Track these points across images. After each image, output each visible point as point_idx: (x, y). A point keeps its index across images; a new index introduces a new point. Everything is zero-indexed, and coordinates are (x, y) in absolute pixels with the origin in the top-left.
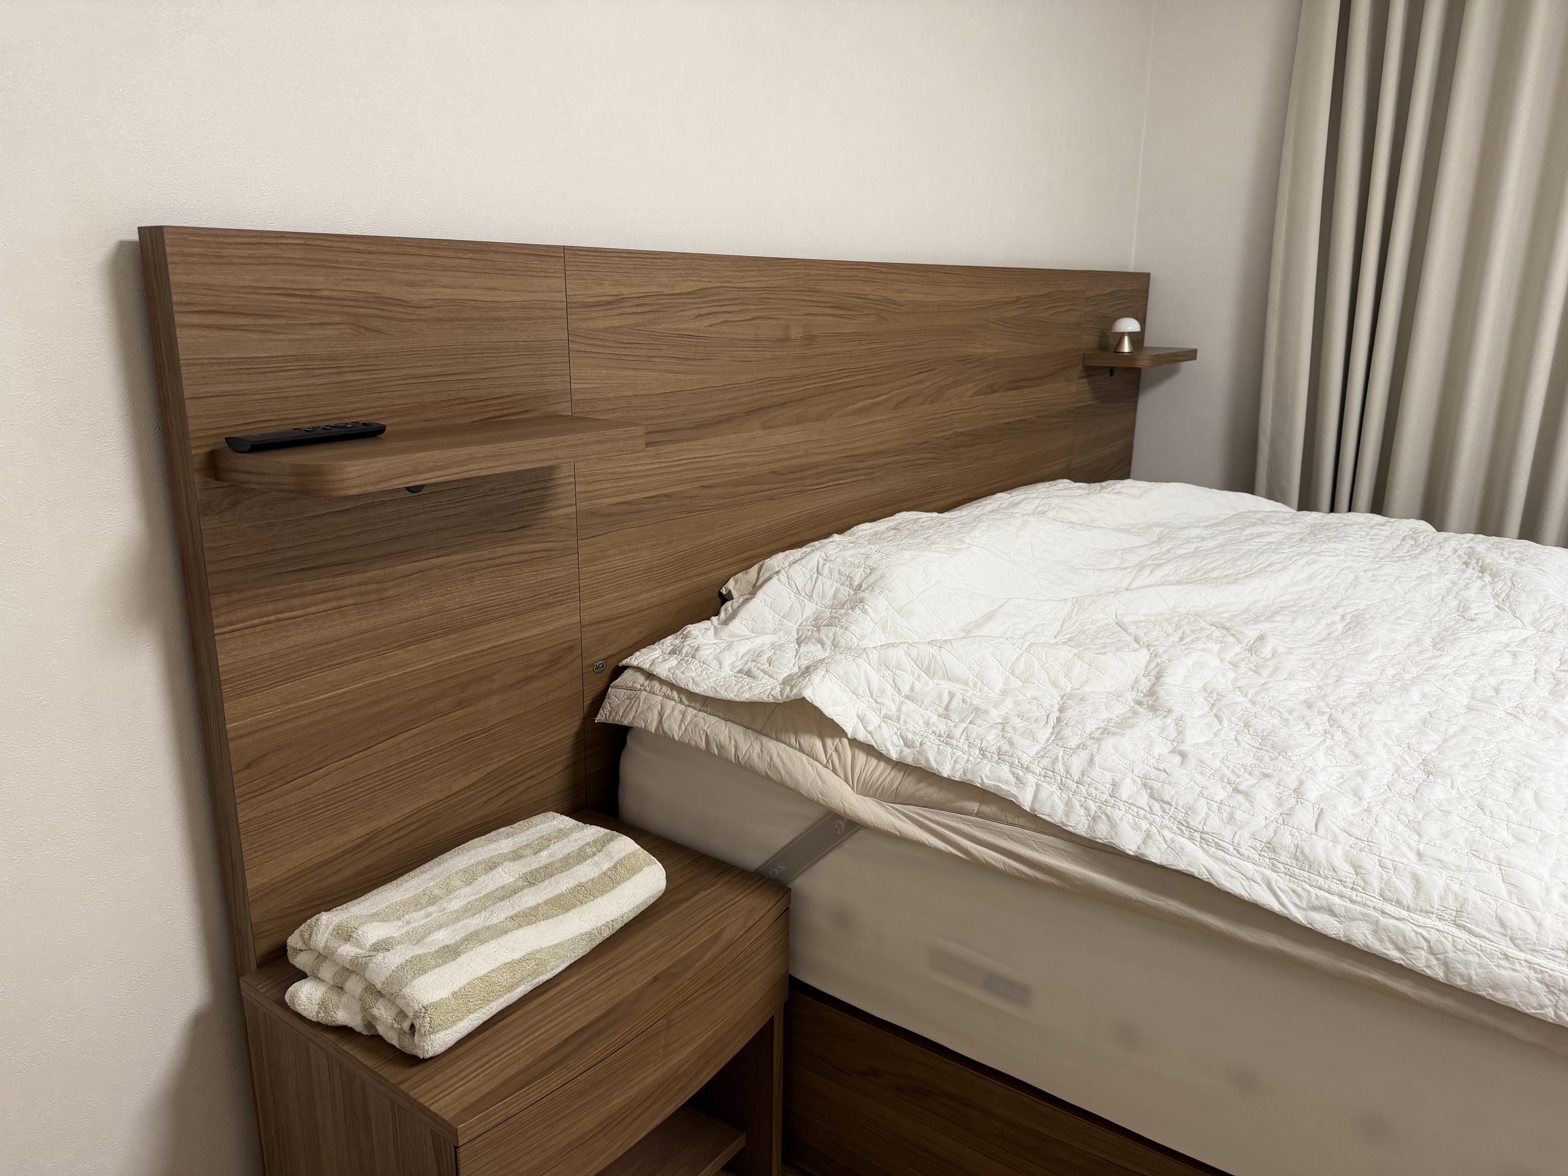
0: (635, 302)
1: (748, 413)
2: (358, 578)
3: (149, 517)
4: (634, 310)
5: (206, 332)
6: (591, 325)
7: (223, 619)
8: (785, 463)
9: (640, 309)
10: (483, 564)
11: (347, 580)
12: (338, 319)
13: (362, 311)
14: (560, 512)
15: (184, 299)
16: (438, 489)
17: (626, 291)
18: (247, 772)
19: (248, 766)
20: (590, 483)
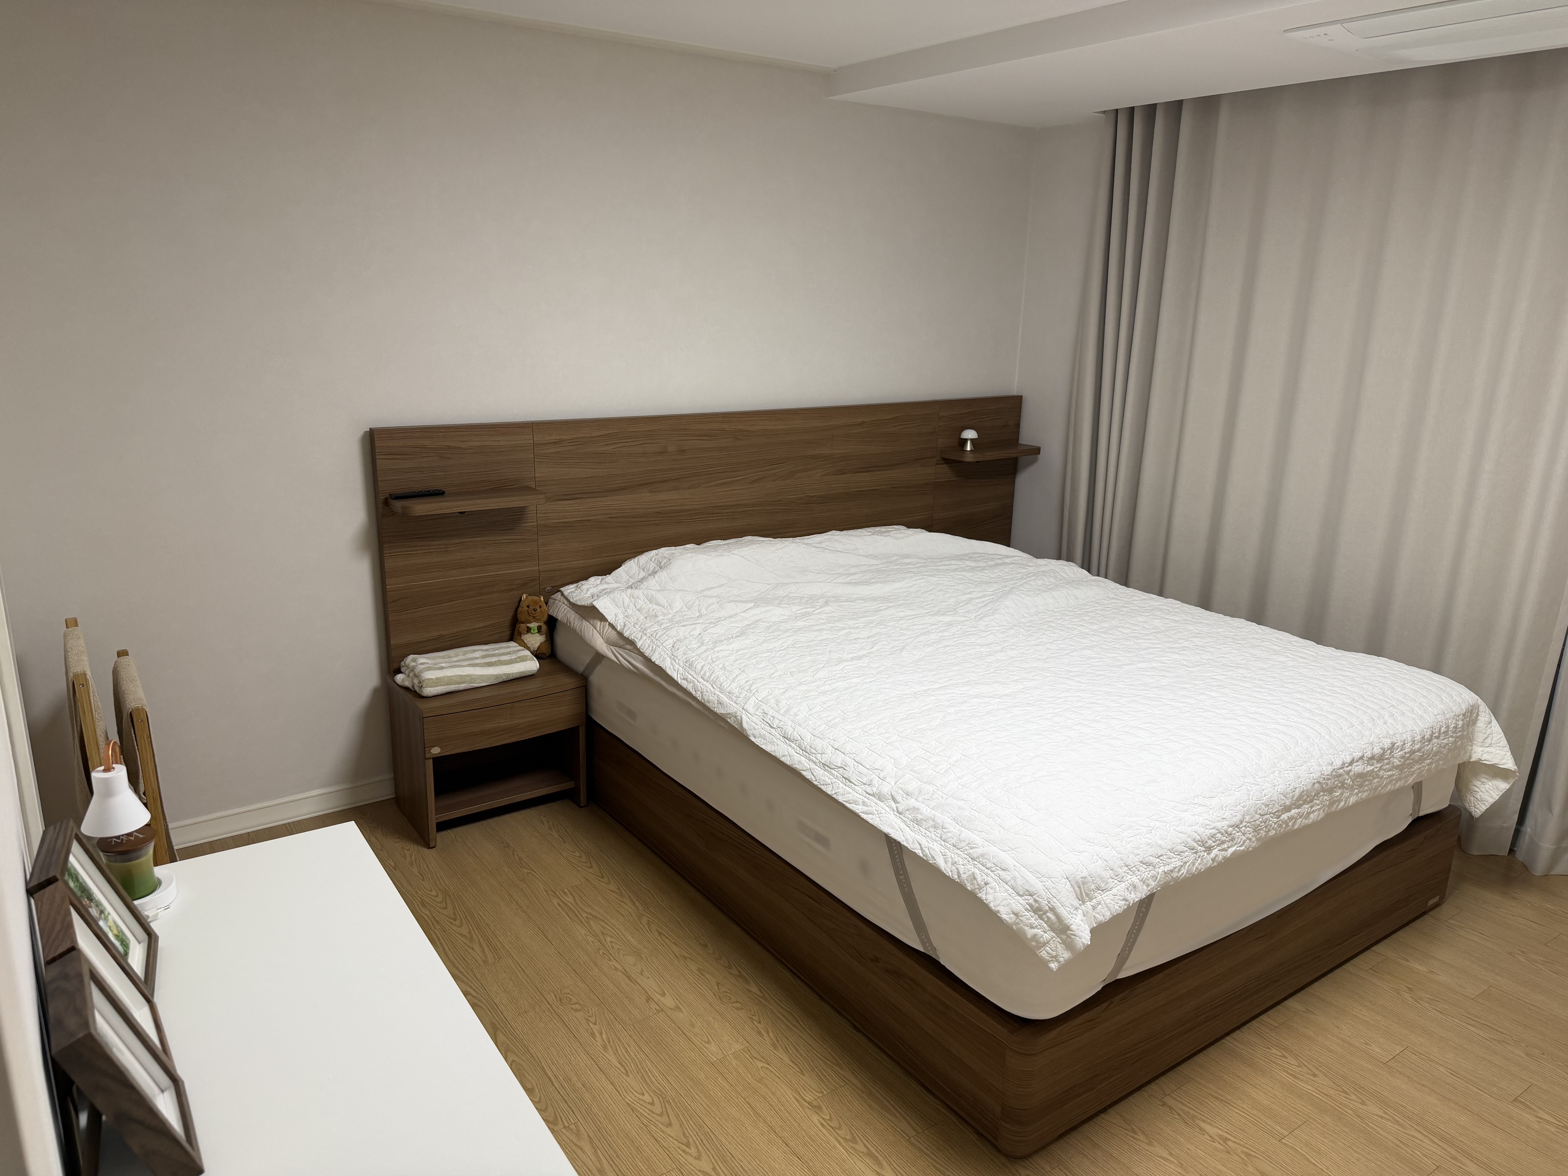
0: (569, 441)
1: (640, 485)
2: (437, 543)
3: (369, 516)
4: (569, 444)
5: (386, 461)
6: (546, 451)
7: (387, 552)
8: (666, 509)
9: (573, 444)
10: (491, 542)
11: (433, 543)
12: (433, 455)
13: (442, 452)
14: (528, 524)
15: (379, 451)
16: (471, 513)
17: (565, 437)
18: (393, 604)
19: (393, 602)
20: (544, 513)
